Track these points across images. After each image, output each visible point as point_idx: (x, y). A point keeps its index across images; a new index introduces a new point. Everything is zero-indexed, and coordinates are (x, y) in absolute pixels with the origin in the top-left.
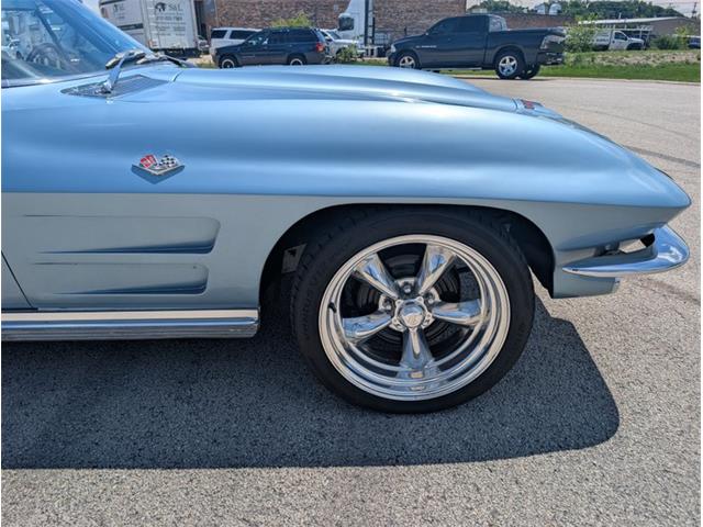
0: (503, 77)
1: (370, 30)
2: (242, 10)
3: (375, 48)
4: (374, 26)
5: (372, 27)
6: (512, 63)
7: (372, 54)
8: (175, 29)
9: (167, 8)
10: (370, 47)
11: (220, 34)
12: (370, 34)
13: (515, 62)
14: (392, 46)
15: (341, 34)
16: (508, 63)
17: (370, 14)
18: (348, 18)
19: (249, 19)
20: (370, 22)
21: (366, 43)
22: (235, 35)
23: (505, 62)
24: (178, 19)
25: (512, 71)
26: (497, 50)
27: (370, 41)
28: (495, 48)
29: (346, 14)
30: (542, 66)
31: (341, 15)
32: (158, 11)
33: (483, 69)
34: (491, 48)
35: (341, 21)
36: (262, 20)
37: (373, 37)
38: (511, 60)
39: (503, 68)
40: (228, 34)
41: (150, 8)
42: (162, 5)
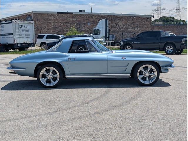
0: (168, 54)
1: (108, 34)
2: (45, 25)
3: (110, 42)
4: (109, 33)
5: (108, 33)
6: (171, 48)
7: (109, 45)
8: (26, 35)
9: (23, 27)
10: (108, 42)
11: (42, 37)
12: (108, 36)
13: (172, 48)
14: (122, 42)
15: (94, 36)
16: (170, 48)
17: (108, 28)
18: (98, 30)
19: (48, 29)
20: (108, 31)
21: (106, 40)
22: (48, 37)
23: (168, 48)
24: (27, 31)
25: (172, 51)
26: (165, 43)
27: (107, 39)
28: (163, 43)
29: (97, 28)
30: (184, 50)
31: (94, 28)
32: (19, 28)
33: (160, 50)
34: (162, 43)
35: (94, 31)
36: (54, 30)
37: (109, 38)
38: (171, 47)
39: (168, 50)
40: (45, 37)
41: (17, 27)
42: (22, 26)
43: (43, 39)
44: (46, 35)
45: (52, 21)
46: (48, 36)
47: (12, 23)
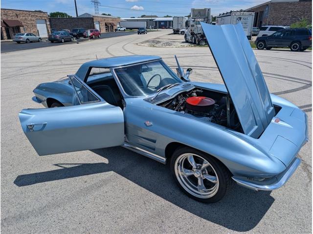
2: (282, 15)
11: (265, 29)
24: (246, 23)
32: (237, 21)
40: (268, 29)
41: (235, 20)
42: (240, 18)
43: (266, 31)
44: (270, 27)
45: (291, 10)
46: (271, 27)
47: (230, 15)
